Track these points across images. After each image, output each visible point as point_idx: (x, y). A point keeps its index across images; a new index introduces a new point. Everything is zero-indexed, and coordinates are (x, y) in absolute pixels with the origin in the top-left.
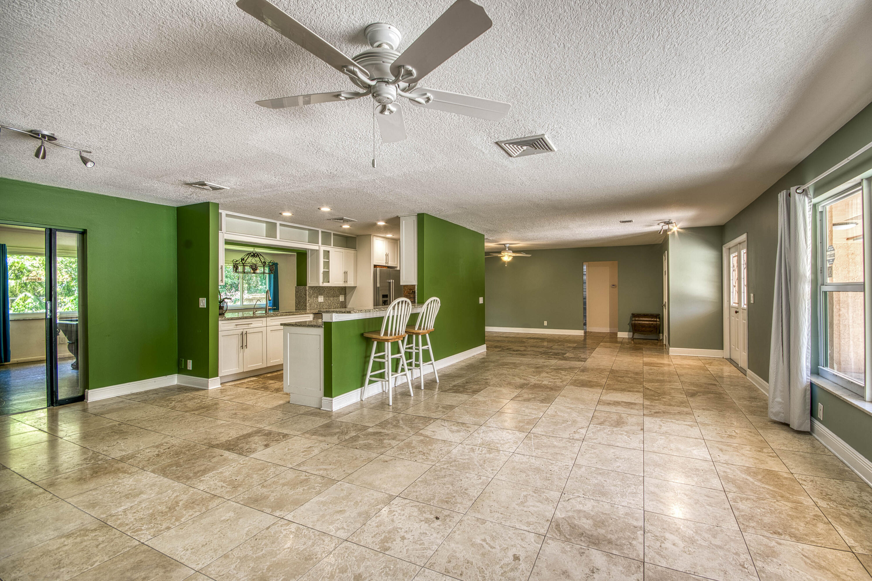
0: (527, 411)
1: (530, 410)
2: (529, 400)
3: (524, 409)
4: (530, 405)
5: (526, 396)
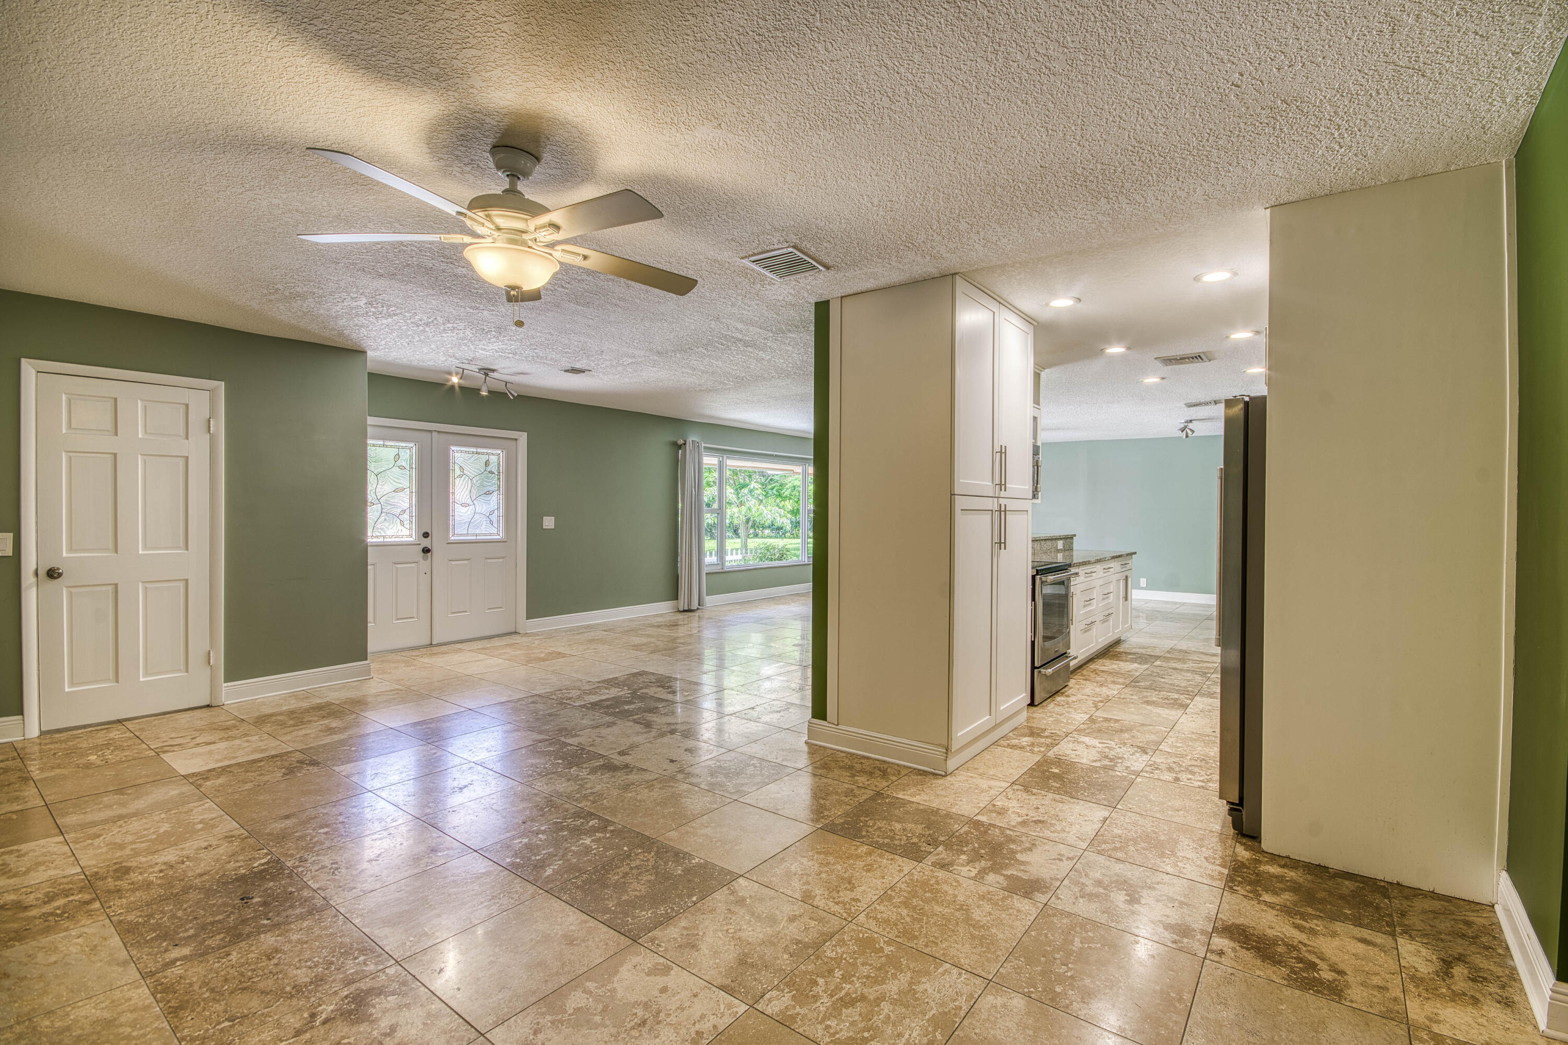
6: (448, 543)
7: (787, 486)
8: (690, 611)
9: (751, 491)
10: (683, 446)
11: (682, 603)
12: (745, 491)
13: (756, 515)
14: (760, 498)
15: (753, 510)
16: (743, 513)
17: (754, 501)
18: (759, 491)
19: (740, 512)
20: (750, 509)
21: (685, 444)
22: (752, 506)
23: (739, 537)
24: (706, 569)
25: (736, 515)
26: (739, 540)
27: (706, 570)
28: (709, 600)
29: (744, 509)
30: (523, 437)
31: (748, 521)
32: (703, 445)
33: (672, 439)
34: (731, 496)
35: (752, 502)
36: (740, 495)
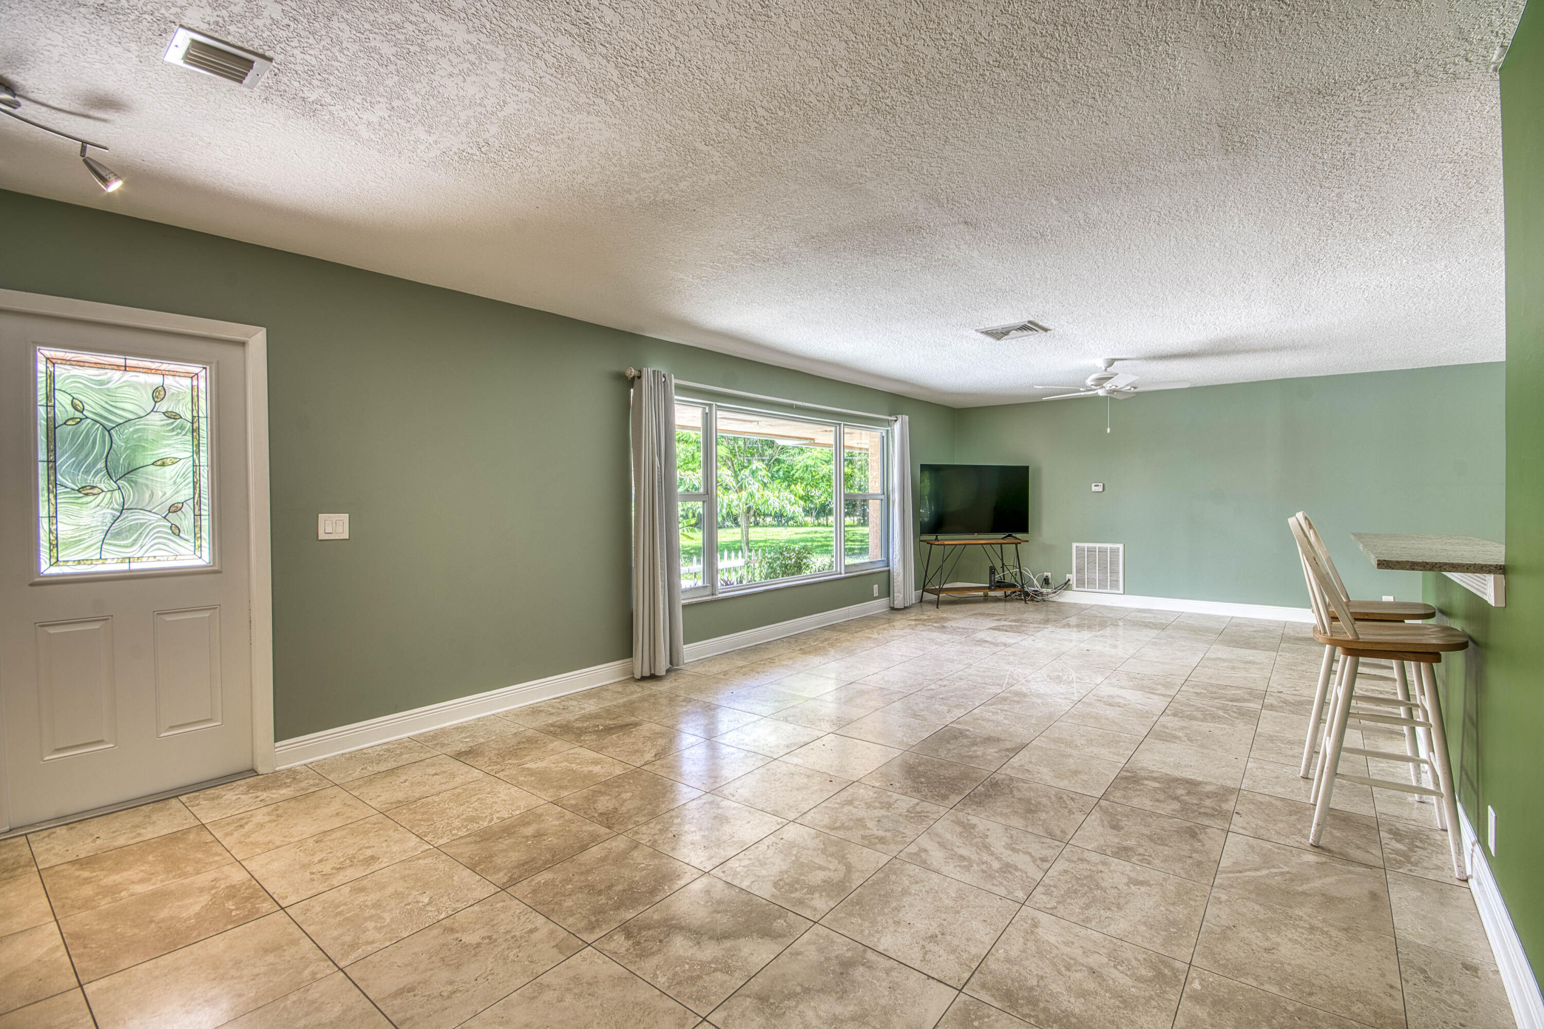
0: (1000, 717)
1: (995, 718)
2: (989, 740)
3: (1006, 722)
4: (989, 729)
5: (991, 751)
6: (32, 585)
7: (798, 467)
8: (653, 677)
9: (753, 473)
10: (636, 380)
11: (640, 665)
12: (746, 472)
13: (760, 502)
14: (765, 481)
15: (756, 497)
16: (743, 500)
17: (757, 485)
18: (764, 472)
19: (740, 499)
20: (752, 495)
21: (639, 377)
22: (755, 491)
23: (739, 526)
24: (682, 596)
25: (735, 503)
26: (738, 530)
27: (683, 600)
28: (689, 652)
29: (744, 494)
30: (257, 339)
31: (749, 509)
32: (674, 381)
33: (615, 367)
34: (728, 478)
35: (754, 486)
36: (739, 478)
